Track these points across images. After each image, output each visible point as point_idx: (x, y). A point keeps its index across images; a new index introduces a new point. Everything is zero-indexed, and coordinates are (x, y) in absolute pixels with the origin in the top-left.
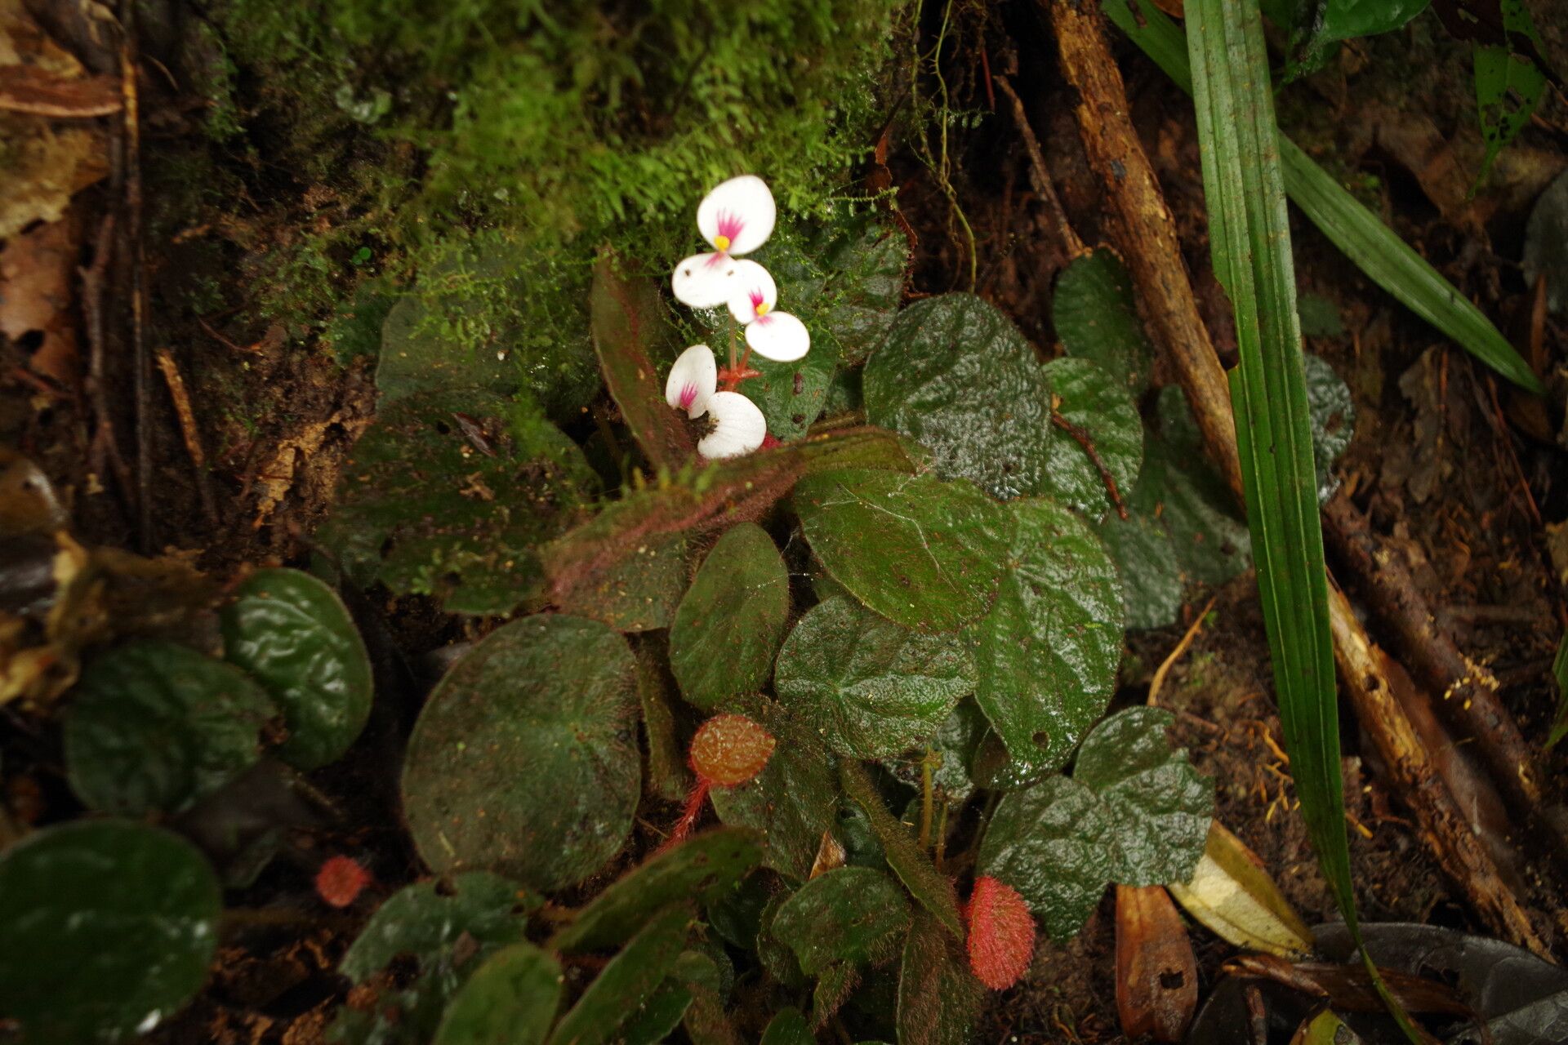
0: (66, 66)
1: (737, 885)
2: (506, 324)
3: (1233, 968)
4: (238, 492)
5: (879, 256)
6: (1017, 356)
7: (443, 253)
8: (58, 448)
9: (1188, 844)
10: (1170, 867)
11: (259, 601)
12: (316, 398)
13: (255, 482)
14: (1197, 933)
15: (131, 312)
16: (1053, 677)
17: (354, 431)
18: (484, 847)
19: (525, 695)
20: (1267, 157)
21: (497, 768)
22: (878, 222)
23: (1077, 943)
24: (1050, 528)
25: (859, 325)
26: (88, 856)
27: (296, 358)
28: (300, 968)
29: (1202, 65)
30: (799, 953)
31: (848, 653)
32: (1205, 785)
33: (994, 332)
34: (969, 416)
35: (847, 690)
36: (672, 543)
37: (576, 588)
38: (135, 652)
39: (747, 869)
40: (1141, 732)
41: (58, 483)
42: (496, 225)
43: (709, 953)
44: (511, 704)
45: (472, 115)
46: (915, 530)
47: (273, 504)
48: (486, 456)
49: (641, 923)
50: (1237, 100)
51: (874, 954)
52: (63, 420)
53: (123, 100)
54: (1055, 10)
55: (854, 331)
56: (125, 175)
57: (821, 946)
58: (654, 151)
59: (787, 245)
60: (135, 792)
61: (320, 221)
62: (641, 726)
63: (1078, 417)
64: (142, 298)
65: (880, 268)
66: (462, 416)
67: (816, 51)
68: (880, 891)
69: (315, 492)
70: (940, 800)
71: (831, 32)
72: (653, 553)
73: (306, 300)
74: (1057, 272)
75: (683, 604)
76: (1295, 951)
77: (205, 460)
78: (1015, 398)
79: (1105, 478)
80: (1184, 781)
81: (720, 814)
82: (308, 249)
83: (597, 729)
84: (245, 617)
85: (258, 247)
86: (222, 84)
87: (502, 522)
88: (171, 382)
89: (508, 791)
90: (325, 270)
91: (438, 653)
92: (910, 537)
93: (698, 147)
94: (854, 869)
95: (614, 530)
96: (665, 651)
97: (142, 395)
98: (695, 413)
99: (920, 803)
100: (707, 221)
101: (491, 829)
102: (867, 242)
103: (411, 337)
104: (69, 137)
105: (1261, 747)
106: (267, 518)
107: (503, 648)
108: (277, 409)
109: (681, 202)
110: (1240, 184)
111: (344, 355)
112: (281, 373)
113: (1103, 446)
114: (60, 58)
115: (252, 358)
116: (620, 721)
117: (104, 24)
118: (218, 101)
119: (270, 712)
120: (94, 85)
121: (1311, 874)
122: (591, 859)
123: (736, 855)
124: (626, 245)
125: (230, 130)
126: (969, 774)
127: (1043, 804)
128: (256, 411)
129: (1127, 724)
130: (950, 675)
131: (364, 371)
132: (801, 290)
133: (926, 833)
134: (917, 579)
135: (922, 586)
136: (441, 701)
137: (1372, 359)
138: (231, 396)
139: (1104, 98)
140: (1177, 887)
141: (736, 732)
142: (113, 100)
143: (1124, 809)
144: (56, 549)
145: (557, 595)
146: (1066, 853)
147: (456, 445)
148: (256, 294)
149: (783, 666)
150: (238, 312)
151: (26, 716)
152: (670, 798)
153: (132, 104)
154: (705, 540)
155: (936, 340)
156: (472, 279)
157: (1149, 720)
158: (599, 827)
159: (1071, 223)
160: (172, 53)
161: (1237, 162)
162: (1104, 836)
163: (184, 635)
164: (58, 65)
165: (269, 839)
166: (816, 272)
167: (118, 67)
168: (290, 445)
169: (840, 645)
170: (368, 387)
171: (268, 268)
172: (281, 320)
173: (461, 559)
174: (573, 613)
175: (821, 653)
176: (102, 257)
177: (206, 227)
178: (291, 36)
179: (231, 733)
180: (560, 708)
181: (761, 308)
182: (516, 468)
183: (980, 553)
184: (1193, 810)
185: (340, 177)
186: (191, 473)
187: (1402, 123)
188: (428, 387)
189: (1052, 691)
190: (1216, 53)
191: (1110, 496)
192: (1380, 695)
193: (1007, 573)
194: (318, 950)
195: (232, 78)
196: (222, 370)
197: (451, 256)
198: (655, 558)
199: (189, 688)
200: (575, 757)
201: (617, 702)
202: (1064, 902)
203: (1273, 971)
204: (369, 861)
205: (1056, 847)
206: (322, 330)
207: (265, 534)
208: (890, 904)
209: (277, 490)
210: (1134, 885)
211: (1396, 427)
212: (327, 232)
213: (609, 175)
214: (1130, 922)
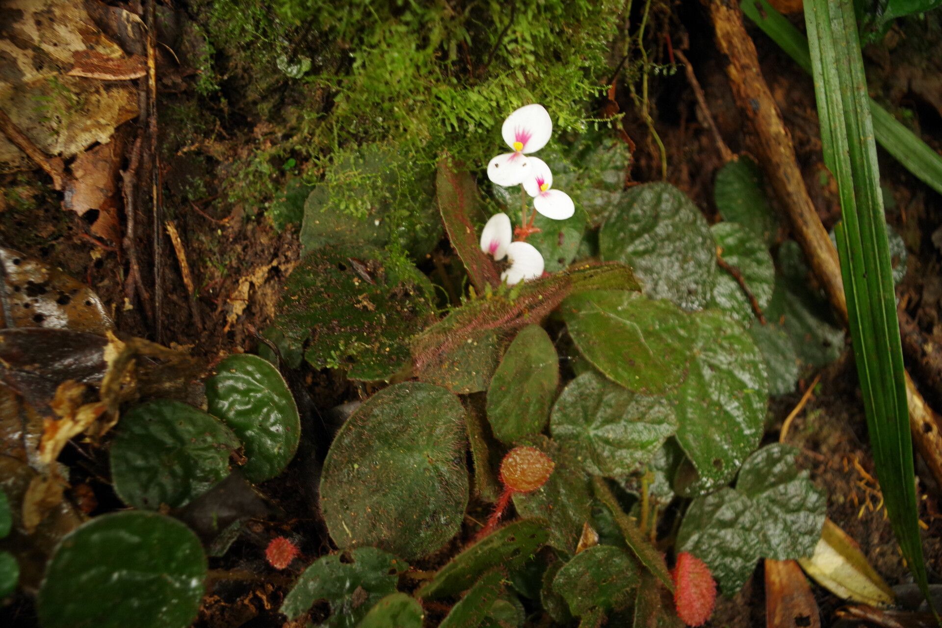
0: (113, 52)
1: (532, 556)
2: (381, 203)
3: (842, 613)
4: (215, 309)
5: (611, 158)
6: (695, 221)
7: (342, 158)
8: (106, 282)
9: (810, 532)
10: (799, 548)
11: (229, 375)
12: (263, 251)
13: (225, 303)
14: (819, 591)
15: (151, 199)
16: (725, 424)
17: (286, 270)
18: (370, 532)
19: (396, 434)
20: (858, 89)
21: (378, 481)
22: (610, 136)
23: (740, 595)
24: (719, 329)
25: (599, 202)
26: (124, 534)
27: (250, 227)
28: (252, 608)
29: (815, 33)
30: (569, 602)
31: (597, 408)
32: (821, 494)
33: (680, 206)
34: (665, 260)
35: (595, 432)
36: (487, 337)
37: (429, 365)
38: (153, 406)
39: (538, 546)
40: (778, 460)
41: (107, 304)
42: (374, 141)
43: (510, 601)
44: (387, 440)
45: (364, 66)
46: (636, 330)
47: (236, 317)
48: (369, 284)
49: (473, 581)
50: (837, 53)
51: (616, 602)
52: (109, 265)
53: (147, 70)
54: (713, 7)
55: (595, 205)
56: (148, 115)
57: (583, 597)
58: (476, 89)
59: (554, 151)
60: (153, 493)
61: (265, 142)
62: (469, 455)
63: (732, 260)
64: (157, 189)
65: (611, 165)
66: (354, 259)
67: (578, 24)
68: (621, 562)
69: (261, 309)
70: (653, 504)
71: (588, 11)
72: (475, 344)
73: (256, 191)
74: (715, 171)
75: (496, 376)
76: (883, 603)
77: (194, 289)
78: (694, 248)
79: (751, 299)
80: (807, 492)
81: (519, 511)
82: (257, 160)
83: (441, 456)
84: (220, 385)
85: (227, 159)
86: (206, 60)
87: (381, 324)
88: (174, 242)
89: (385, 495)
90: (268, 172)
91: (340, 408)
92: (633, 334)
93: (503, 86)
94: (605, 547)
95: (456, 326)
96: (483, 406)
97: (157, 249)
98: (499, 257)
99: (640, 506)
100: (508, 132)
101: (374, 519)
102: (604, 149)
103: (322, 211)
104: (115, 92)
105: (852, 470)
106: (232, 326)
107: (382, 403)
108: (238, 258)
109: (492, 122)
110: (841, 107)
111: (280, 224)
112: (241, 236)
113: (750, 279)
114: (110, 47)
115: (223, 228)
116: (455, 451)
117: (136, 25)
118: (204, 71)
119: (236, 445)
120: (130, 62)
121: (889, 552)
122: (438, 540)
123: (533, 536)
124: (455, 151)
125: (211, 87)
126: (672, 486)
127: (718, 506)
128: (226, 260)
129: (770, 455)
130: (660, 422)
131: (292, 234)
132: (563, 178)
133: (644, 525)
134: (639, 361)
135: (643, 365)
136: (344, 437)
137: (913, 224)
138: (211, 250)
139: (745, 60)
140: (803, 561)
141: (529, 457)
142: (142, 69)
143: (768, 510)
144: (106, 342)
145: (417, 369)
146: (733, 538)
147: (350, 277)
148: (225, 188)
149: (555, 417)
150: (214, 199)
151: (85, 447)
152: (486, 500)
153: (152, 72)
154: (509, 335)
155: (644, 212)
156: (359, 174)
157: (784, 453)
158: (443, 520)
159: (725, 140)
160: (176, 42)
161: (838, 93)
162: (757, 527)
163: (182, 395)
164: (108, 51)
165: (235, 526)
166: (572, 168)
167: (145, 49)
168: (246, 280)
169: (591, 403)
170: (296, 243)
171: (233, 172)
172: (241, 204)
173: (356, 347)
174: (426, 381)
175: (579, 408)
176: (134, 165)
177: (197, 145)
178: (249, 27)
179: (212, 457)
180: (418, 443)
181: (543, 187)
182: (388, 291)
183: (677, 345)
184: (813, 510)
185: (276, 116)
186: (186, 298)
187: (924, 77)
188: (332, 242)
189: (724, 432)
190: (823, 25)
191: (755, 309)
192: (932, 436)
193: (693, 359)
194: (264, 598)
195: (212, 56)
196: (205, 234)
197: (347, 160)
198: (477, 347)
199: (186, 429)
200: (428, 474)
201: (453, 439)
202: (732, 570)
203: (870, 616)
204: (297, 541)
205: (726, 535)
206: (266, 209)
207: (231, 335)
208: (627, 570)
209: (238, 308)
210: (776, 558)
211: (930, 266)
212: (269, 150)
213: (449, 103)
214: (774, 583)
